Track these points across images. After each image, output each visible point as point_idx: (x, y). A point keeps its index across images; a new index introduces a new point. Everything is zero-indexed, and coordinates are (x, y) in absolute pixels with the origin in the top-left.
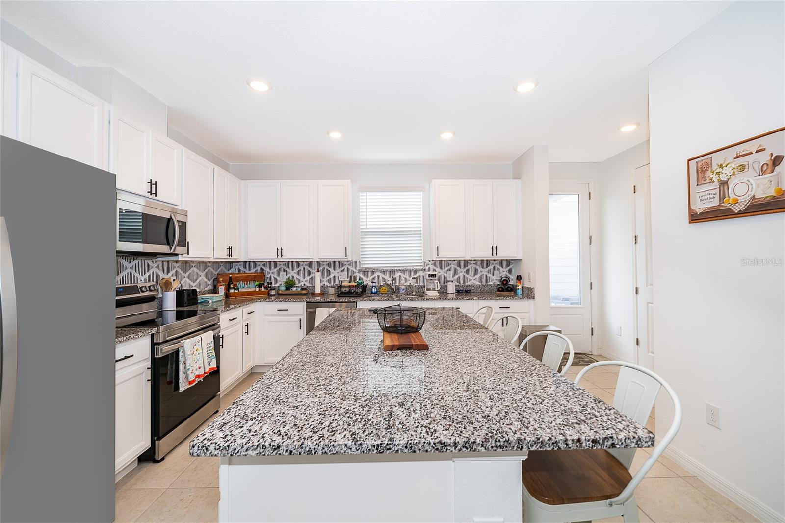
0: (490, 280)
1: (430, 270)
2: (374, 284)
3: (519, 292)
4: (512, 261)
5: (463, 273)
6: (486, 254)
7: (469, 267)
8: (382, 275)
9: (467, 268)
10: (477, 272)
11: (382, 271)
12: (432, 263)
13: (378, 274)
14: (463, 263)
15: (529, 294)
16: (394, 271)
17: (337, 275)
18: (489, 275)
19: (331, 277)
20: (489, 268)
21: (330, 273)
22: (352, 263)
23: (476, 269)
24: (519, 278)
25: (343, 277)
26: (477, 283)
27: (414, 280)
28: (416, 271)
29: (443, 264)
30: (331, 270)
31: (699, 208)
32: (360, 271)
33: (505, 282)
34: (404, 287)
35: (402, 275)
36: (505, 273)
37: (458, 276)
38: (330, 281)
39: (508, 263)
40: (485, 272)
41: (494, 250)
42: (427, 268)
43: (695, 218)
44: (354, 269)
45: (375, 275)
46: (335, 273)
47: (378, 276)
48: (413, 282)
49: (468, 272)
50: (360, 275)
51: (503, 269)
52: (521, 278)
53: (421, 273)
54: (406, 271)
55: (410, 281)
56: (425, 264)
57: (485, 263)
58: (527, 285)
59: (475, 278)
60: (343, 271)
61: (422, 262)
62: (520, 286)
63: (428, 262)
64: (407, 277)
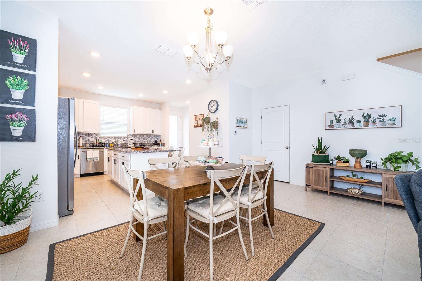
0: (151, 141)
1: (130, 138)
2: (107, 143)
3: (161, 145)
4: (158, 136)
5: (142, 139)
6: (150, 133)
7: (144, 137)
8: (110, 139)
9: (143, 138)
10: (147, 139)
11: (110, 138)
12: (130, 135)
13: (109, 139)
14: (142, 135)
15: (164, 145)
16: (115, 138)
17: (89, 139)
18: (150, 140)
19: (86, 140)
20: (151, 138)
21: (85, 138)
22: (96, 134)
23: (146, 138)
24: (160, 140)
25: (92, 140)
26: (146, 142)
27: (124, 141)
28: (124, 138)
29: (134, 135)
30: (86, 137)
31: (195, 125)
32: (100, 138)
33: (156, 142)
34: (120, 144)
35: (119, 139)
36: (156, 139)
37: (140, 140)
38: (85, 141)
39: (157, 136)
40: (149, 139)
41: (153, 132)
42: (129, 137)
43: (195, 127)
44: (97, 137)
45: (107, 139)
46: (88, 138)
47: (108, 140)
48: (123, 142)
49: (143, 139)
50: (100, 139)
51: (155, 138)
52: (161, 141)
53: (126, 139)
54: (120, 138)
55: (122, 141)
56: (128, 136)
57: (149, 136)
58: (163, 143)
59: (146, 141)
60: (92, 137)
61: (127, 134)
62: (161, 143)
63: (129, 135)
64: (121, 140)
